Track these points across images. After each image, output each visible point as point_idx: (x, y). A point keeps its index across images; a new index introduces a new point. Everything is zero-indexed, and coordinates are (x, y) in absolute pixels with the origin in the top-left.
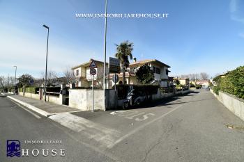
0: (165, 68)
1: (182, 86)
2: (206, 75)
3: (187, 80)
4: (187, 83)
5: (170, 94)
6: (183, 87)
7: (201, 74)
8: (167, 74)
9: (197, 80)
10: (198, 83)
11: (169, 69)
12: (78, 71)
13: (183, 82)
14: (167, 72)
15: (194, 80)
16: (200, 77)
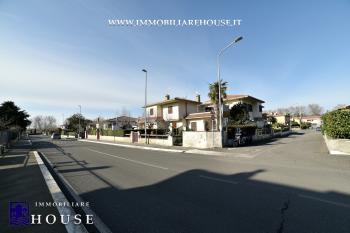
0: (258, 104)
1: (279, 125)
2: (317, 107)
3: (288, 117)
4: (288, 121)
5: (267, 136)
6: (282, 126)
7: (310, 106)
8: (261, 110)
9: (303, 116)
10: (305, 121)
11: (263, 105)
12: (152, 110)
13: (281, 120)
14: (261, 107)
15: (298, 116)
16: (308, 111)
